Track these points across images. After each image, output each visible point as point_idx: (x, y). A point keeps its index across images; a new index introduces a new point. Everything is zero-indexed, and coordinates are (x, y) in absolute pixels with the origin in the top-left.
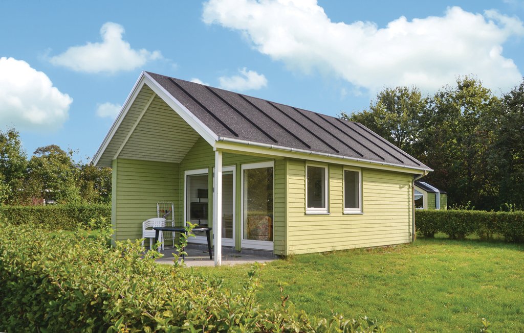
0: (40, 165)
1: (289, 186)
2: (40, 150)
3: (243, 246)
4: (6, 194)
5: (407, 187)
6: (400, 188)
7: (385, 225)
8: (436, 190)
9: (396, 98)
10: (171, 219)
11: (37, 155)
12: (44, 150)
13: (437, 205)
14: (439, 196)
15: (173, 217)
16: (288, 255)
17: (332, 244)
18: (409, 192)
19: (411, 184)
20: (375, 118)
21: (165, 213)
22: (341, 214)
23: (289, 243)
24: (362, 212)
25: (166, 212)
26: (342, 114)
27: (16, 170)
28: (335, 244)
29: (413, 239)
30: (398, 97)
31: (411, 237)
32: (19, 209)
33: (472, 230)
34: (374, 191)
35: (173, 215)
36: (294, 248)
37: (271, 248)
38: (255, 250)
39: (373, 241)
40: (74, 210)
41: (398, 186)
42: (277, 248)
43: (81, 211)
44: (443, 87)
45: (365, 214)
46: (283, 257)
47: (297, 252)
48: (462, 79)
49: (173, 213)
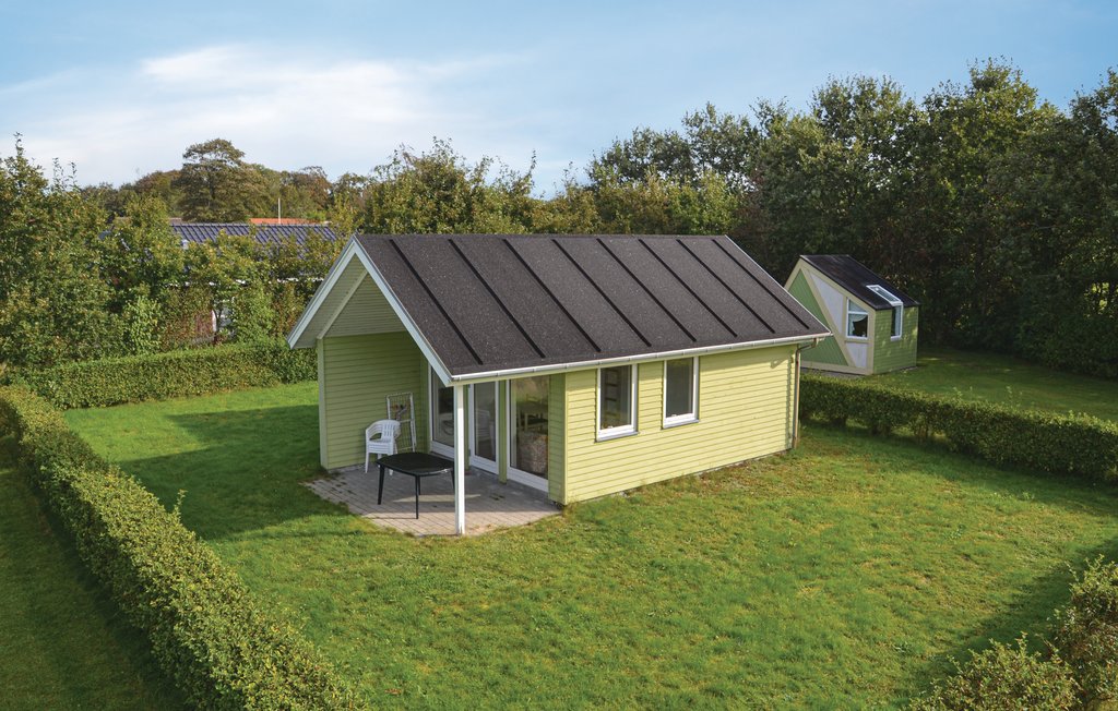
0: (204, 260)
1: (569, 405)
2: (195, 150)
3: (509, 476)
4: (154, 317)
5: (787, 362)
6: (773, 366)
7: (741, 430)
8: (897, 302)
9: (851, 101)
10: (410, 417)
11: (190, 161)
12: (203, 149)
13: (897, 329)
14: (901, 313)
15: (412, 415)
16: (566, 503)
17: (641, 477)
18: (789, 370)
19: (794, 356)
20: (801, 151)
21: (399, 412)
22: (659, 429)
23: (568, 487)
24: (698, 418)
25: (402, 407)
26: (762, 107)
27: (166, 275)
28: (648, 475)
29: (793, 444)
30: (856, 98)
31: (791, 441)
32: (179, 360)
33: (902, 422)
34: (721, 382)
35: (412, 411)
36: (576, 492)
37: (546, 490)
38: (525, 486)
39: (717, 458)
40: (264, 353)
41: (769, 364)
42: (553, 491)
43: (275, 353)
44: (941, 85)
45: (702, 421)
46: (560, 507)
47: (580, 499)
48: (982, 68)
49: (412, 408)
